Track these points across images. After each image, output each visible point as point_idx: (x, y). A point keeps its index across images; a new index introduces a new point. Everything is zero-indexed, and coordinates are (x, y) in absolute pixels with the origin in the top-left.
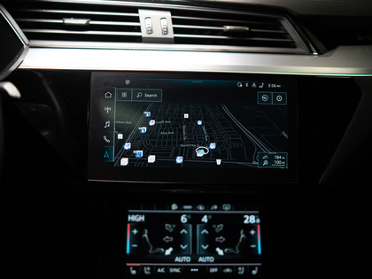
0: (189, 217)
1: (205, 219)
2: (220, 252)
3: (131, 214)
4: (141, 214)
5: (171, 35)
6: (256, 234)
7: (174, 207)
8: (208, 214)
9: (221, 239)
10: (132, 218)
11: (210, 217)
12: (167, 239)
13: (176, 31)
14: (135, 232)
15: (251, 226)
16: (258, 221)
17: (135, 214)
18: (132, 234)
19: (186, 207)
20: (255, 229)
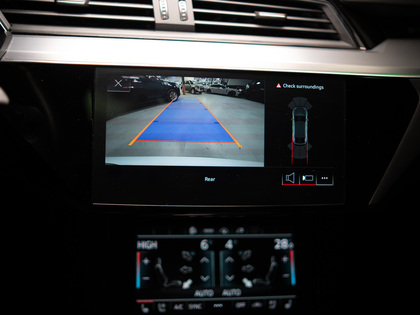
0: (211, 242)
1: (229, 245)
2: (248, 283)
3: (141, 240)
4: (153, 240)
5: (192, 21)
6: (289, 261)
7: (193, 230)
8: (233, 239)
9: (248, 268)
10: (142, 245)
11: (235, 242)
12: (185, 269)
13: (197, 16)
14: (146, 261)
15: (282, 252)
16: (291, 246)
17: (146, 240)
18: (142, 264)
19: (207, 231)
20: (289, 256)
